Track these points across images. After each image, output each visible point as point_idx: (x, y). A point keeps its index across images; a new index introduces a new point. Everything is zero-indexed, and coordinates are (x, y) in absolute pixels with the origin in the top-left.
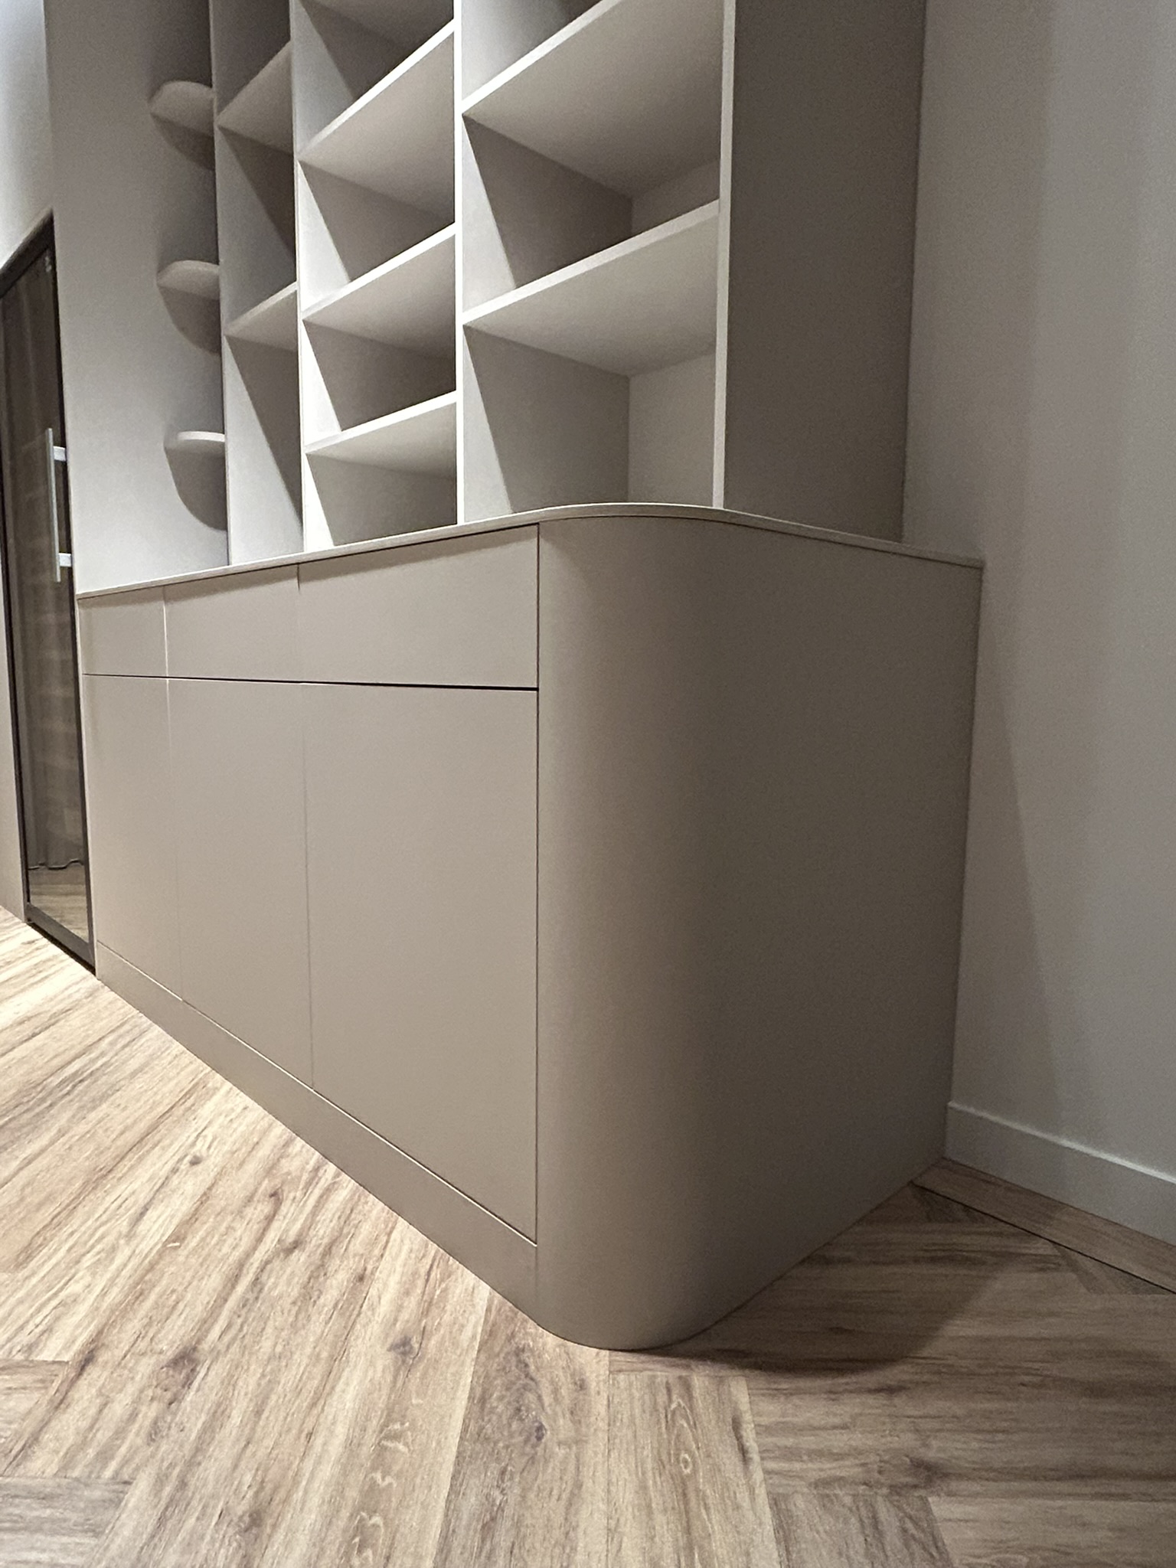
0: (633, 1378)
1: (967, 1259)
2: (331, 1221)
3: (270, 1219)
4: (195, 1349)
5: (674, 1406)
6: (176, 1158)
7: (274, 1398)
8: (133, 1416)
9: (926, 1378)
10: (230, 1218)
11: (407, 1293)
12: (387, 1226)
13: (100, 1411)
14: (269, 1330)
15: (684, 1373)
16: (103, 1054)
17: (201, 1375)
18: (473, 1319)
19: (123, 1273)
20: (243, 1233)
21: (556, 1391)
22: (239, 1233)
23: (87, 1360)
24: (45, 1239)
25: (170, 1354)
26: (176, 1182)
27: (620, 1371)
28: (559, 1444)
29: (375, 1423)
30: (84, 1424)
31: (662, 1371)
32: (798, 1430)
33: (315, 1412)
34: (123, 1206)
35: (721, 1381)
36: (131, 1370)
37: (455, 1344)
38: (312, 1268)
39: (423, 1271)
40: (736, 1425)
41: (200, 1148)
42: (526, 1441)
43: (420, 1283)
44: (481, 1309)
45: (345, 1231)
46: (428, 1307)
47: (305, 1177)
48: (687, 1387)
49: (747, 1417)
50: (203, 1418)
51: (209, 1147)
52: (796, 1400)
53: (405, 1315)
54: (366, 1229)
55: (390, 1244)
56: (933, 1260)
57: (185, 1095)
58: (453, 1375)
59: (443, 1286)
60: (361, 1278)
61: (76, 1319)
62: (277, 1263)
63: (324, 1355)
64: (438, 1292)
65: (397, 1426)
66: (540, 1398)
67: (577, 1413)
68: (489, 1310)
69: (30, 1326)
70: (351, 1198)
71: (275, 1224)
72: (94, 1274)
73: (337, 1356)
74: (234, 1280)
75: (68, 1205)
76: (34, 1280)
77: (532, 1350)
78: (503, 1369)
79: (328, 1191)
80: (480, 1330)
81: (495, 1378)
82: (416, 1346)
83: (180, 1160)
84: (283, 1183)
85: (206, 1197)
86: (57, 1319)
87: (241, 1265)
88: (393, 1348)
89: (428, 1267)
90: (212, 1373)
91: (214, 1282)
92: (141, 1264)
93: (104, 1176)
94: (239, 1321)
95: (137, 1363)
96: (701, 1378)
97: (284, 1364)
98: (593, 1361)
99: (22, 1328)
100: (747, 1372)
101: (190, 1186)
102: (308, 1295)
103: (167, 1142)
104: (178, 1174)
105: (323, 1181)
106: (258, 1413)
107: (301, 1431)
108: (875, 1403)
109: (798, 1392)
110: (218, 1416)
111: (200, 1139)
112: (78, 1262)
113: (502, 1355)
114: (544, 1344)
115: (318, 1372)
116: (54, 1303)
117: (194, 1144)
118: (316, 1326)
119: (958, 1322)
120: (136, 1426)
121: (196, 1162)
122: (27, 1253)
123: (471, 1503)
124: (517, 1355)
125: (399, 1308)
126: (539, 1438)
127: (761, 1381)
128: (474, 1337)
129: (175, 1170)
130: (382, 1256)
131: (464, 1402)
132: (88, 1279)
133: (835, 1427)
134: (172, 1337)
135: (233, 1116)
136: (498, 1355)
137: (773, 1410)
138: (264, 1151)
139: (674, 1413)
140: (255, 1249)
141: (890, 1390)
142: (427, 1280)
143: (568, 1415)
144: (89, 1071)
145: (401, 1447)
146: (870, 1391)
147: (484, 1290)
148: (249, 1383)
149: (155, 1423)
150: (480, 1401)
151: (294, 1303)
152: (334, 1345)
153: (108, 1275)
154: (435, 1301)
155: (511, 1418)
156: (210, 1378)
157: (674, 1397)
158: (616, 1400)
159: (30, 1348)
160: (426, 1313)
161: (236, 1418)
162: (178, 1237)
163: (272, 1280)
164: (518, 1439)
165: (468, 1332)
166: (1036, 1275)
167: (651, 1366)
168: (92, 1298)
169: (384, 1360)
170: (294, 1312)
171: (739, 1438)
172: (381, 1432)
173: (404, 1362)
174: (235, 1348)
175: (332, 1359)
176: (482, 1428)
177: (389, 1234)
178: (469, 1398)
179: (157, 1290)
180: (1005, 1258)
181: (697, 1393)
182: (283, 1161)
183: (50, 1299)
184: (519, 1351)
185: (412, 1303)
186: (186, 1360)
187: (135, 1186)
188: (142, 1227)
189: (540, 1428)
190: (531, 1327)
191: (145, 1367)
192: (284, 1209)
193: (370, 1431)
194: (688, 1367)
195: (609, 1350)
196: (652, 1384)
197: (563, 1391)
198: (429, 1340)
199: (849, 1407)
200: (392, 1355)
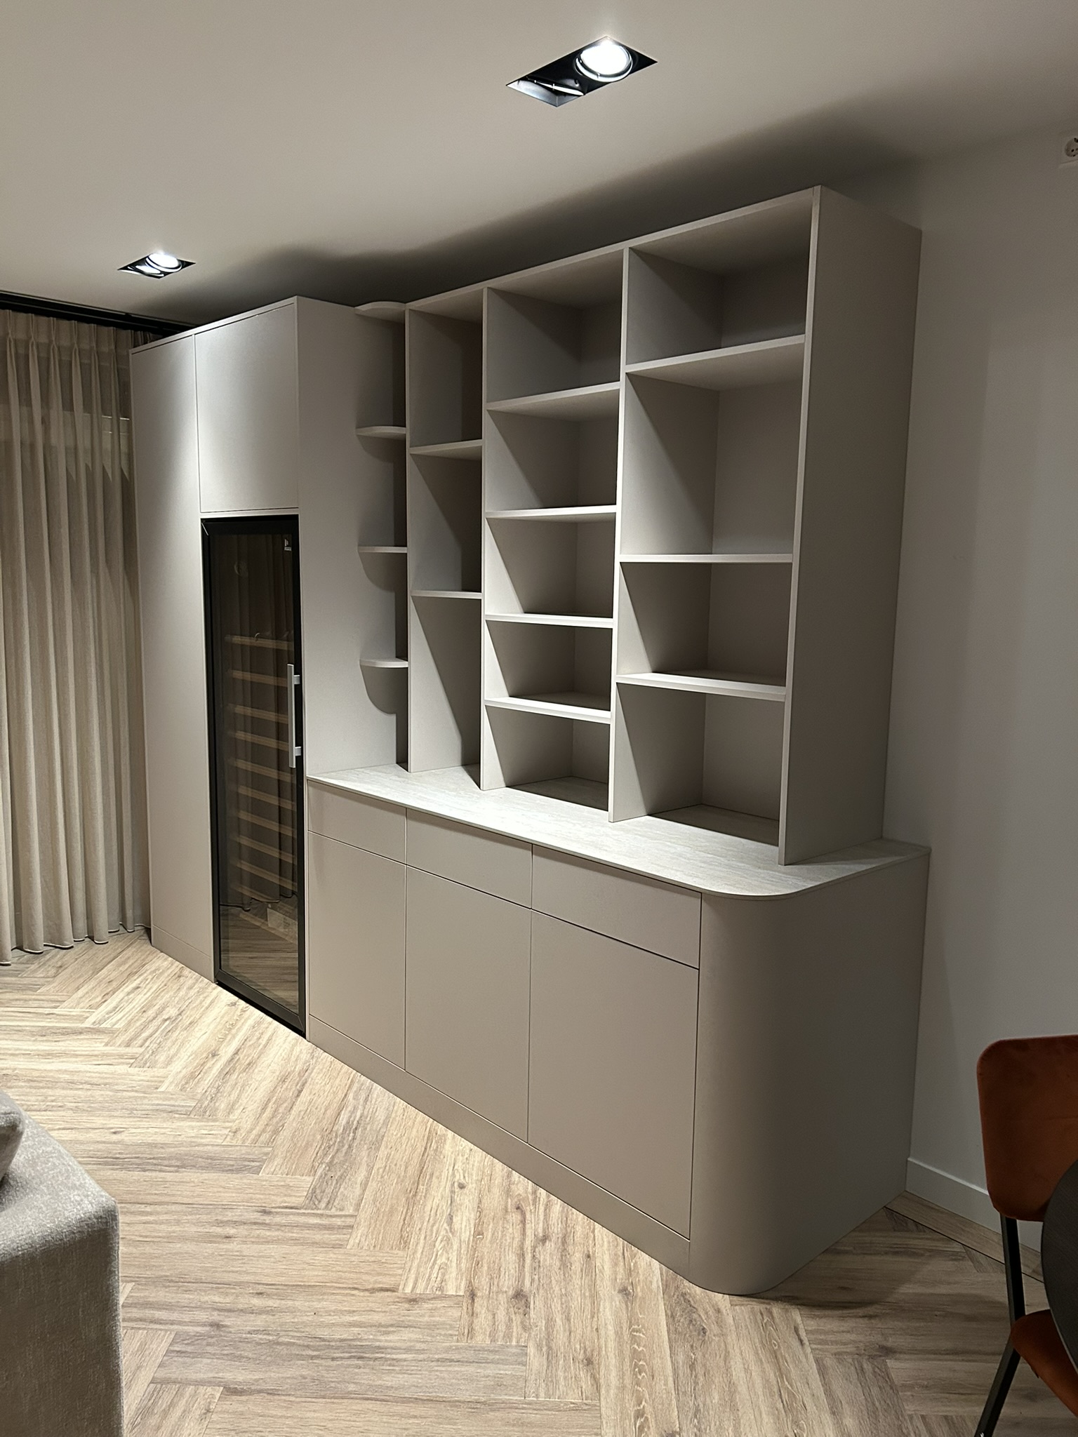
0: (743, 1307)
1: (914, 1253)
2: (558, 1224)
3: (523, 1222)
4: (522, 1291)
5: (765, 1321)
6: (449, 1184)
7: (572, 1314)
8: (510, 1320)
9: (887, 1311)
10: (501, 1222)
11: (616, 1264)
12: (590, 1227)
13: (494, 1318)
14: (554, 1282)
15: (768, 1307)
16: (355, 1108)
17: (532, 1303)
18: (655, 1280)
19: (462, 1252)
20: (513, 1231)
21: (707, 1313)
22: (511, 1230)
23: (473, 1296)
24: (407, 1232)
25: (511, 1293)
26: (458, 1199)
27: (736, 1305)
28: (714, 1335)
29: (625, 1326)
30: (491, 1323)
31: (757, 1306)
32: (826, 1333)
33: (595, 1319)
34: (438, 1213)
35: (787, 1311)
36: (497, 1300)
37: (651, 1291)
38: (560, 1250)
39: (620, 1253)
40: (796, 1330)
41: (459, 1177)
42: (699, 1334)
43: (621, 1259)
44: (657, 1272)
45: (569, 1230)
46: (630, 1273)
47: (530, 1197)
48: (770, 1313)
49: (801, 1326)
50: (544, 1322)
51: (464, 1177)
52: (824, 1320)
53: (619, 1277)
54: (578, 1228)
55: (596, 1238)
56: (896, 1253)
57: (428, 1139)
58: (655, 1305)
59: (634, 1261)
60: (589, 1256)
61: (454, 1275)
62: (540, 1248)
63: (587, 1294)
64: (632, 1264)
65: (636, 1327)
66: (700, 1316)
67: (720, 1323)
68: (661, 1274)
69: (433, 1279)
70: (563, 1211)
71: (528, 1226)
72: (447, 1252)
73: (594, 1297)
74: (522, 1256)
75: (407, 1213)
76: (419, 1255)
77: (689, 1294)
78: (678, 1303)
79: (548, 1206)
80: (660, 1284)
81: (676, 1307)
82: (631, 1291)
83: (453, 1185)
84: (519, 1200)
85: (480, 1210)
86: (444, 1275)
87: (522, 1248)
88: (620, 1291)
89: (622, 1251)
90: (537, 1303)
91: (512, 1257)
92: (468, 1247)
93: (415, 1195)
94: (536, 1277)
95: (497, 1296)
96: (777, 1309)
97: (570, 1298)
98: (722, 1300)
99: (429, 1279)
100: (799, 1307)
101: (467, 1200)
102: (565, 1264)
103: (436, 1174)
104: (456, 1194)
105: (542, 1199)
106: (569, 1320)
107: (592, 1328)
108: (863, 1323)
109: (825, 1316)
110: (550, 1322)
111: (456, 1171)
112: (434, 1246)
113: (676, 1296)
114: (695, 1292)
115: (588, 1301)
116: (437, 1267)
117: (453, 1175)
118: (577, 1281)
119: (908, 1286)
120: (514, 1324)
121: (462, 1187)
122: (404, 1242)
123: (681, 1358)
124: (683, 1297)
125: (615, 1273)
126: (705, 1333)
127: (806, 1311)
128: (658, 1287)
129: (453, 1192)
130: (595, 1244)
131: (664, 1317)
132: (445, 1255)
133: (843, 1332)
134: (508, 1284)
135: (466, 1156)
136: (673, 1296)
137: (813, 1324)
138: (498, 1180)
139: (766, 1324)
140: (524, 1239)
141: (870, 1317)
142: (624, 1258)
143: (715, 1324)
144: (355, 1123)
145: (641, 1335)
146: (860, 1317)
147: (656, 1264)
148: (557, 1306)
149: (522, 1323)
150: (671, 1317)
151: (560, 1269)
152: (590, 1290)
153: (455, 1253)
154: (632, 1269)
155: (689, 1324)
156: (537, 1304)
157: (765, 1317)
158: (737, 1318)
159: (440, 1288)
160: (630, 1274)
161: (559, 1322)
162: (479, 1233)
163: (542, 1256)
164: (696, 1333)
165: (654, 1286)
166: (951, 1262)
167: (750, 1303)
168: (454, 1264)
169: (618, 1298)
170: (562, 1273)
171: (798, 1335)
172: (630, 1328)
173: (628, 1298)
174: (541, 1291)
175: (591, 1296)
176: (676, 1329)
177: (593, 1232)
178: (666, 1315)
179: (485, 1261)
180: (935, 1253)
181: (775, 1315)
182: (512, 1186)
183: (433, 1265)
184: (684, 1295)
185: (621, 1269)
186: (519, 1295)
187: (436, 1201)
188: (456, 1226)
189: (704, 1329)
190: (686, 1283)
191: (502, 1299)
192: (528, 1216)
193: (624, 1329)
194: (769, 1304)
195: (729, 1295)
196: (753, 1310)
197: (710, 1313)
198: (636, 1288)
199: (848, 1324)
200: (620, 1295)
